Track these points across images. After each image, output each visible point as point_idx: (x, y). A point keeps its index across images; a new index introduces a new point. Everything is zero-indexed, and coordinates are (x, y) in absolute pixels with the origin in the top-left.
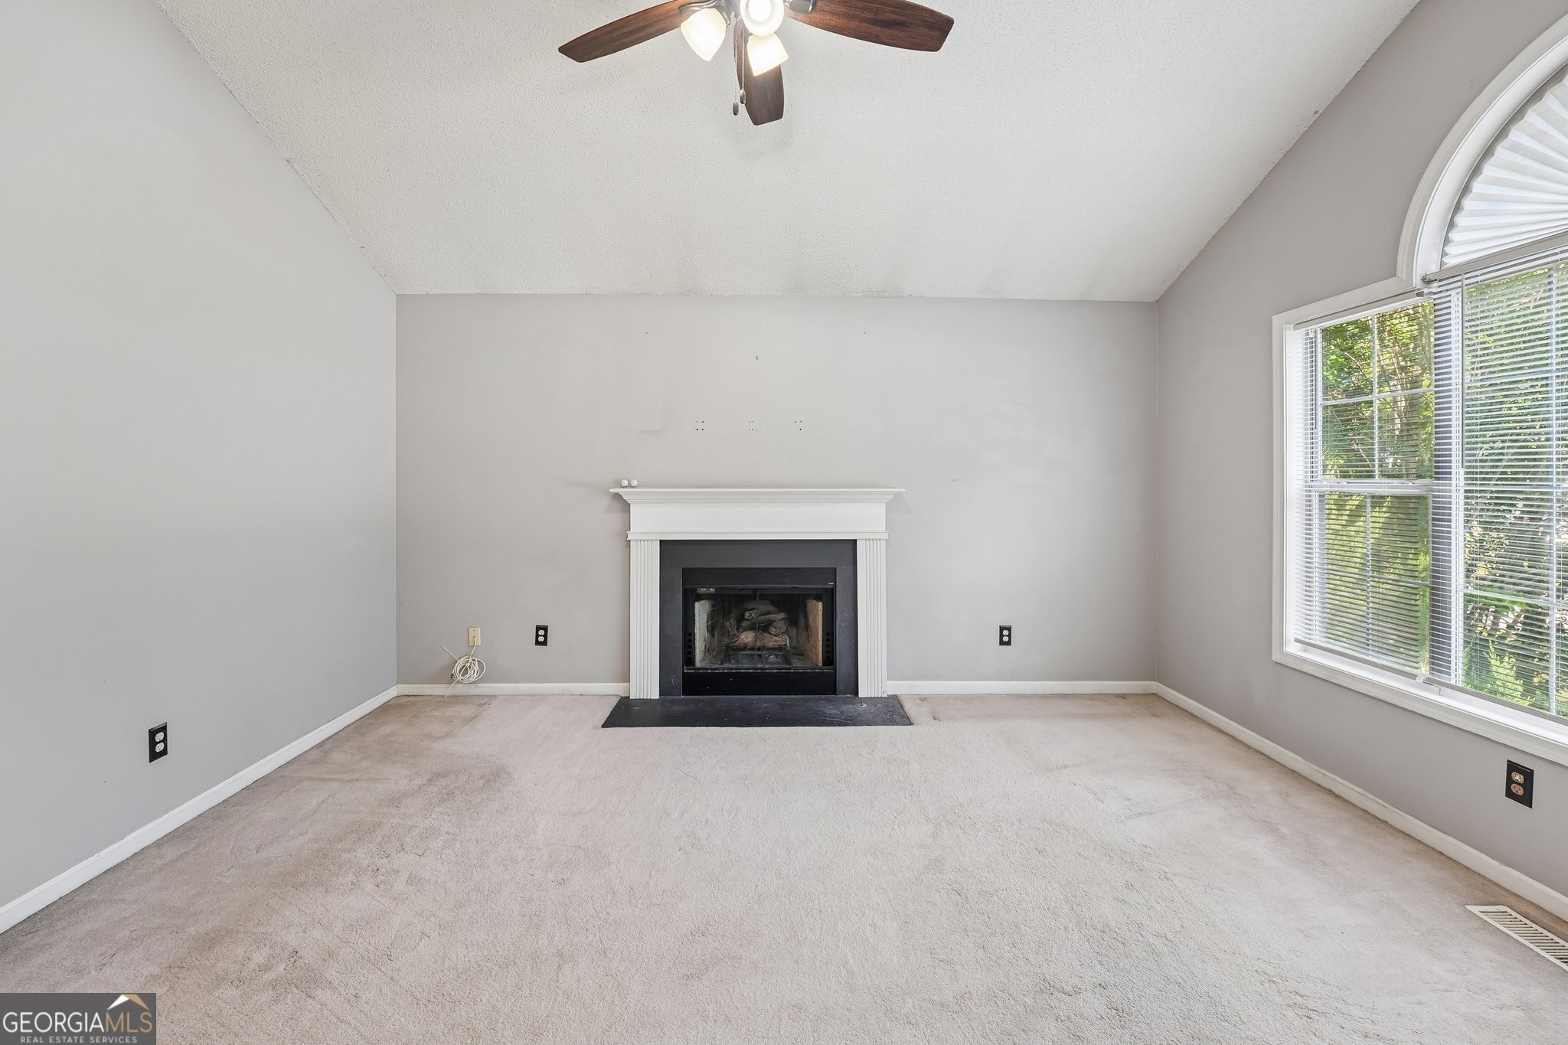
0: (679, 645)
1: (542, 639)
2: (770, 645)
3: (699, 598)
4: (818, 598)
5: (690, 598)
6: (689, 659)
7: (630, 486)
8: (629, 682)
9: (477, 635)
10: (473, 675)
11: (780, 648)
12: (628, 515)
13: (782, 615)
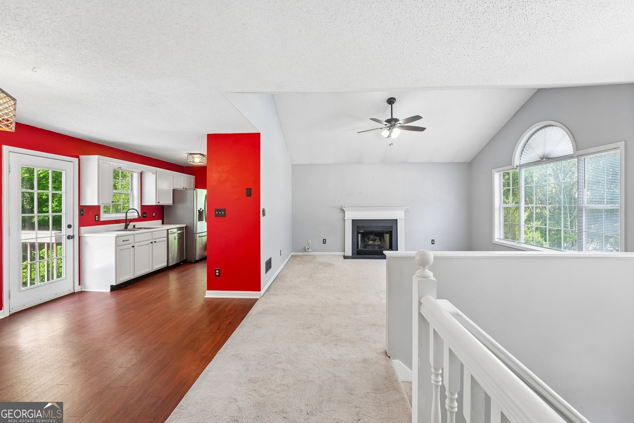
0: (356, 244)
1: (324, 241)
2: (376, 244)
3: (360, 233)
4: (387, 233)
5: (358, 233)
6: (358, 248)
7: (345, 207)
8: (345, 252)
9: (310, 241)
10: (310, 250)
11: (379, 245)
12: (344, 214)
13: (378, 238)
